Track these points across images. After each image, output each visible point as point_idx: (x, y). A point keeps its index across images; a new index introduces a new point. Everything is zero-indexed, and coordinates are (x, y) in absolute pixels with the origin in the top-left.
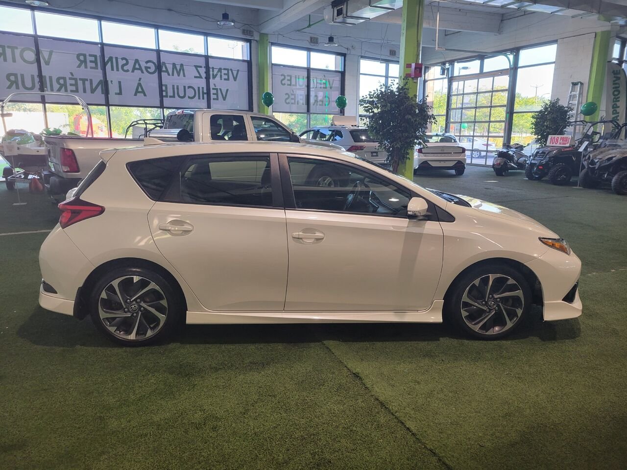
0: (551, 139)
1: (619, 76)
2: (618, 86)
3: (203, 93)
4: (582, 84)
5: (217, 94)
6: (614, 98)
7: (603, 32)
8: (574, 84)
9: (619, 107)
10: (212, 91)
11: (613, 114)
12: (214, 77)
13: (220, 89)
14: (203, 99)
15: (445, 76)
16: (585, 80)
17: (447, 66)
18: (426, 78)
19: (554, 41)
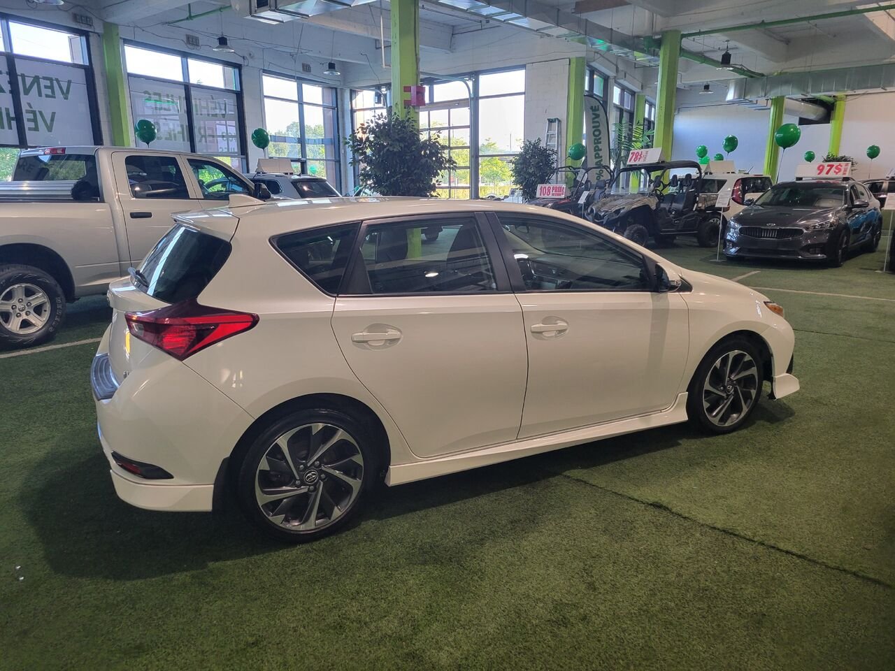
0: (541, 189)
1: (597, 112)
2: (598, 124)
3: (10, 119)
4: (559, 121)
5: (35, 120)
6: (595, 139)
7: (577, 58)
8: (551, 121)
9: (601, 150)
10: (26, 116)
11: (596, 158)
12: (27, 92)
13: (41, 113)
14: (10, 128)
15: (381, 105)
16: (563, 117)
17: (384, 90)
18: (354, 106)
19: (523, 67)
